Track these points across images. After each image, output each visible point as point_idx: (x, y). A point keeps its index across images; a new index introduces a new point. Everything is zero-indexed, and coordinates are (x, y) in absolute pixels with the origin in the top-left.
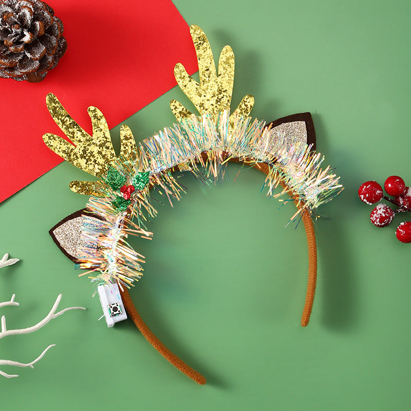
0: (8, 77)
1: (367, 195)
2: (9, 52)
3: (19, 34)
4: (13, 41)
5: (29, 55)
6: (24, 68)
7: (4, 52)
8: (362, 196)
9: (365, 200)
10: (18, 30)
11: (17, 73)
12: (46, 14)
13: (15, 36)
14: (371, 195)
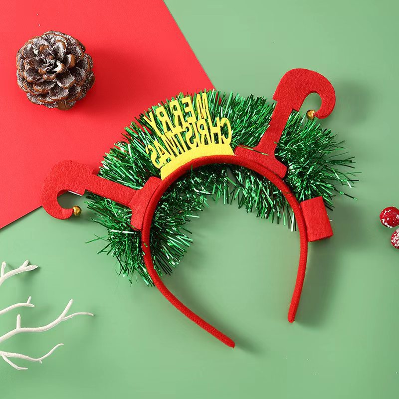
0: (41, 103)
1: (388, 219)
2: (42, 80)
3: (52, 65)
4: (46, 70)
5: (60, 84)
6: (55, 95)
7: (38, 80)
8: (384, 220)
9: (386, 224)
10: (51, 61)
11: (49, 100)
12: (78, 49)
13: (48, 66)
14: (392, 219)
